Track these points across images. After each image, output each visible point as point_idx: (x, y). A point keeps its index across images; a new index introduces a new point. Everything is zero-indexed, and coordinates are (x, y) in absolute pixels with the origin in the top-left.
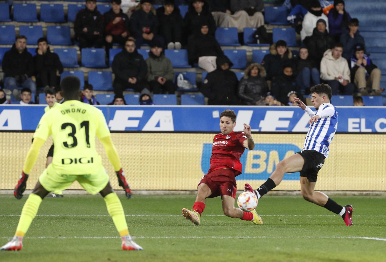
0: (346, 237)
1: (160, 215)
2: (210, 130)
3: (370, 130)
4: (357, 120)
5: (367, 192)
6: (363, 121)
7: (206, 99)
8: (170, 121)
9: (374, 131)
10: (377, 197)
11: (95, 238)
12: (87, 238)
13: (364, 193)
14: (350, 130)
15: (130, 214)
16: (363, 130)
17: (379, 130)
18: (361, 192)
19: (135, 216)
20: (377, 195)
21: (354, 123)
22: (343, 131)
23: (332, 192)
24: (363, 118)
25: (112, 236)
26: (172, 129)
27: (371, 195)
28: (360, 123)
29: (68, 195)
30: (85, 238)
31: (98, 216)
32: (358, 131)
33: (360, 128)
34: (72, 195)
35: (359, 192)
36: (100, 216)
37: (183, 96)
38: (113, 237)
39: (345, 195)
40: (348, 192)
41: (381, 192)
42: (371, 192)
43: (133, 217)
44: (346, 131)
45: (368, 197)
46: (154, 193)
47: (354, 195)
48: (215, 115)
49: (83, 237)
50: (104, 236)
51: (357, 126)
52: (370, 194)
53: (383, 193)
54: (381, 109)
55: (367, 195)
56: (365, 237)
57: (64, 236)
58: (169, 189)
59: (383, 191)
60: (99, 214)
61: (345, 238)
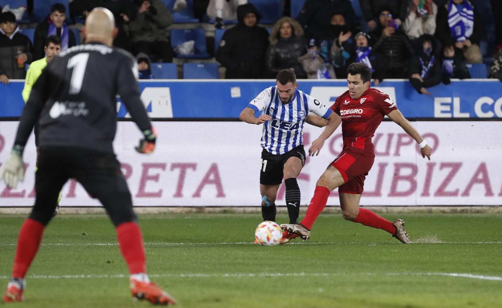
0: (425, 274)
1: (150, 243)
2: (226, 116)
3: (467, 115)
4: (448, 100)
5: (462, 208)
6: (457, 102)
7: (223, 70)
8: (167, 104)
9: (473, 116)
10: (478, 215)
11: (50, 277)
12: (38, 277)
13: (459, 208)
14: (437, 114)
15: (105, 243)
16: (457, 114)
17: (480, 113)
18: (454, 208)
19: (112, 244)
20: (478, 212)
21: (443, 104)
22: (426, 116)
23: (411, 208)
24: (457, 96)
25: (75, 274)
26: (170, 115)
27: (469, 211)
28: (451, 105)
29: (14, 214)
30: (35, 277)
31: (58, 245)
32: (449, 115)
33: (452, 111)
34: (21, 214)
35: (451, 208)
36: (60, 245)
37: (186, 66)
38: (77, 276)
39: (430, 212)
40: (434, 208)
41: (484, 208)
42: (468, 208)
43: (110, 246)
44: (431, 116)
45: (464, 215)
46: (144, 211)
47: (444, 212)
48: (234, 94)
49: (32, 276)
50: (64, 274)
51: (448, 108)
52: (467, 210)
53: (487, 208)
54: (484, 83)
55: (463, 211)
56: (453, 273)
57: (4, 276)
58: (165, 205)
59: (487, 206)
60: (59, 242)
61: (423, 275)
